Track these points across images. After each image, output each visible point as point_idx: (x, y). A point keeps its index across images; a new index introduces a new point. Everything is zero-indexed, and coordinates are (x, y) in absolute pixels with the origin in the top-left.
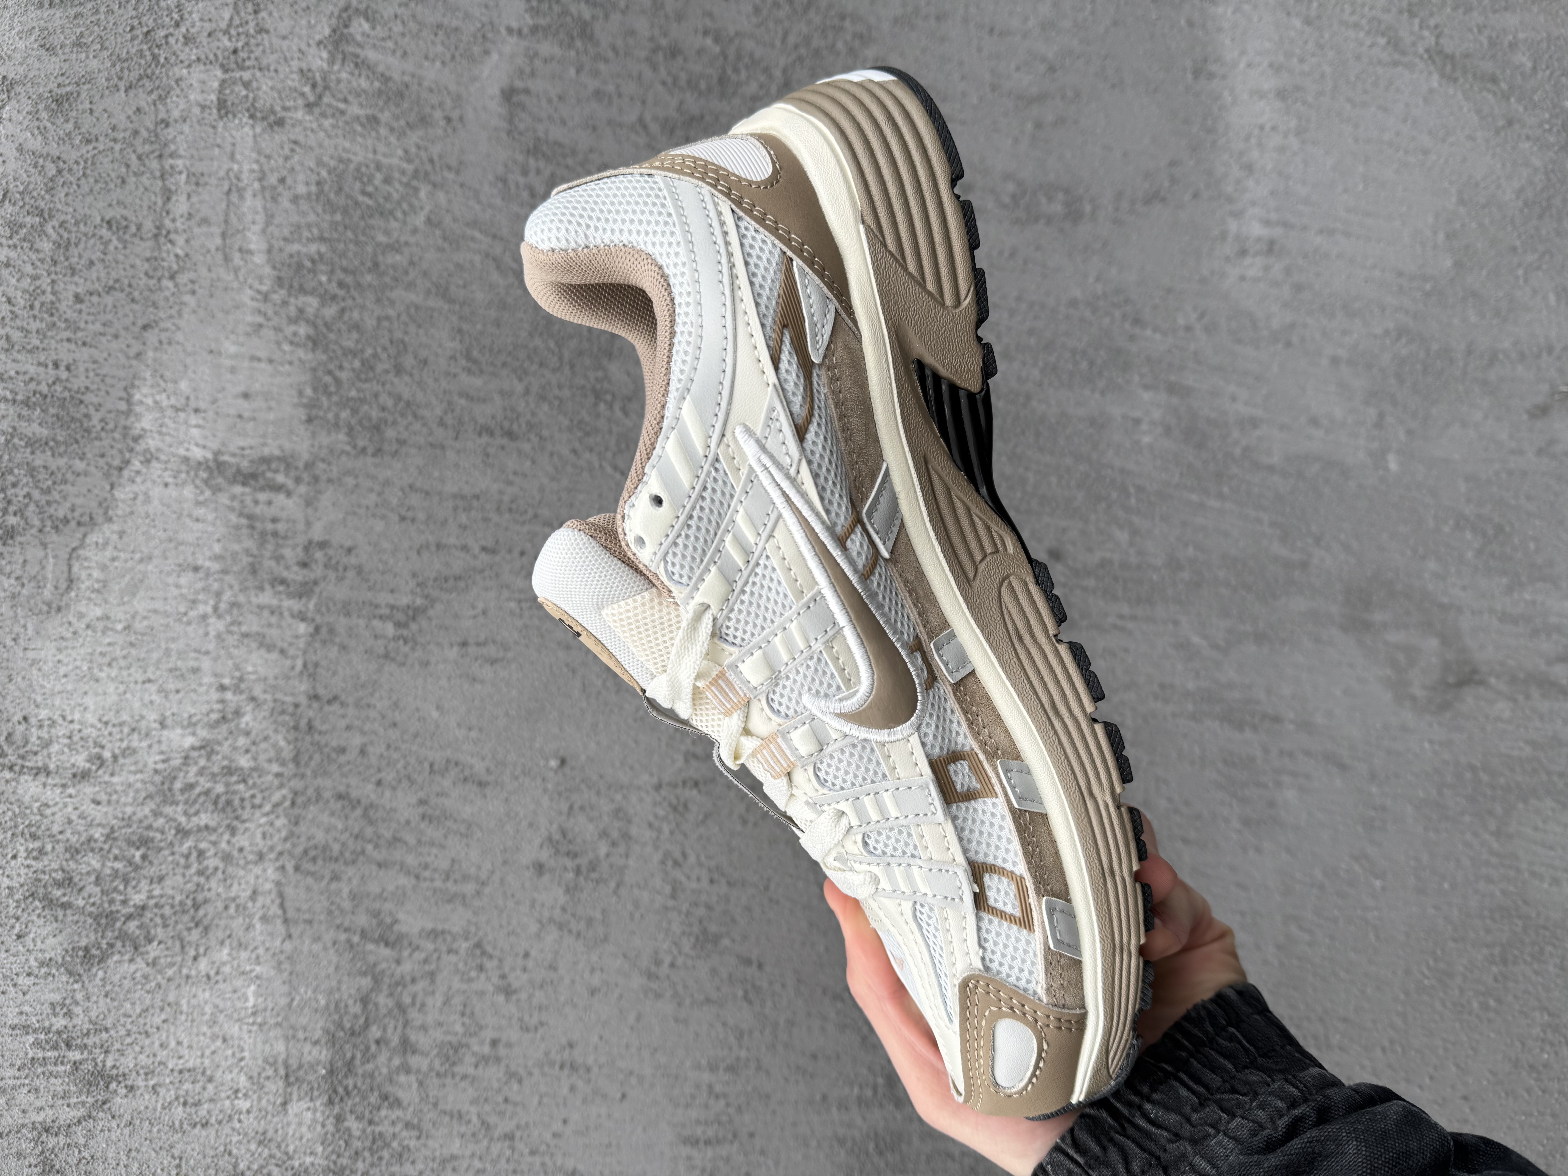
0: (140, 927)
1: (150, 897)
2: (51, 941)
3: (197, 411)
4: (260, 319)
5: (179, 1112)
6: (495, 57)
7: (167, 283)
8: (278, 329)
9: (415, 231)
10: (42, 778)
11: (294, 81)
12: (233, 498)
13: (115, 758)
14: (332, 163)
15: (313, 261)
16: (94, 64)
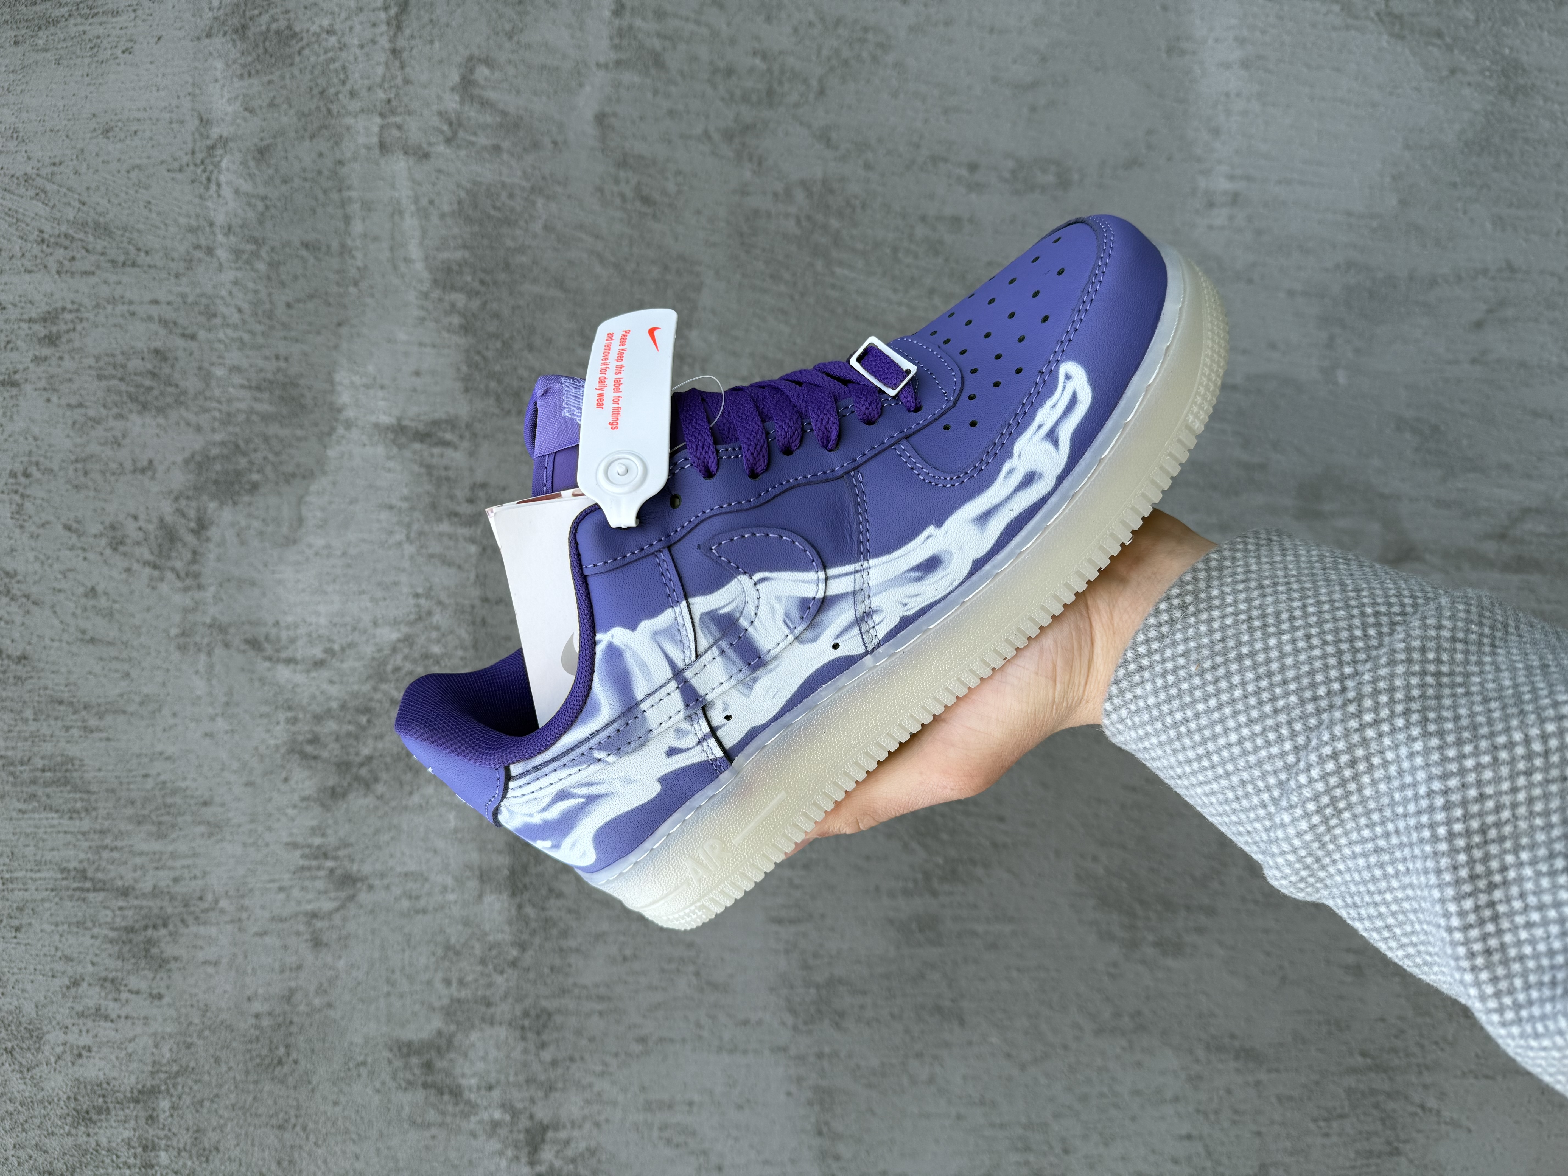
0: (371, 771)
1: (375, 749)
2: (308, 783)
3: (382, 387)
4: (422, 313)
5: (405, 904)
6: (588, 89)
7: (352, 290)
8: (437, 321)
9: (535, 236)
10: (292, 666)
11: (435, 121)
12: (415, 452)
13: (343, 649)
14: (469, 186)
15: (460, 265)
16: (285, 120)
